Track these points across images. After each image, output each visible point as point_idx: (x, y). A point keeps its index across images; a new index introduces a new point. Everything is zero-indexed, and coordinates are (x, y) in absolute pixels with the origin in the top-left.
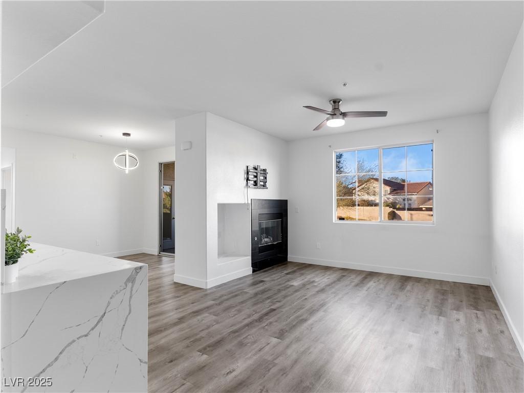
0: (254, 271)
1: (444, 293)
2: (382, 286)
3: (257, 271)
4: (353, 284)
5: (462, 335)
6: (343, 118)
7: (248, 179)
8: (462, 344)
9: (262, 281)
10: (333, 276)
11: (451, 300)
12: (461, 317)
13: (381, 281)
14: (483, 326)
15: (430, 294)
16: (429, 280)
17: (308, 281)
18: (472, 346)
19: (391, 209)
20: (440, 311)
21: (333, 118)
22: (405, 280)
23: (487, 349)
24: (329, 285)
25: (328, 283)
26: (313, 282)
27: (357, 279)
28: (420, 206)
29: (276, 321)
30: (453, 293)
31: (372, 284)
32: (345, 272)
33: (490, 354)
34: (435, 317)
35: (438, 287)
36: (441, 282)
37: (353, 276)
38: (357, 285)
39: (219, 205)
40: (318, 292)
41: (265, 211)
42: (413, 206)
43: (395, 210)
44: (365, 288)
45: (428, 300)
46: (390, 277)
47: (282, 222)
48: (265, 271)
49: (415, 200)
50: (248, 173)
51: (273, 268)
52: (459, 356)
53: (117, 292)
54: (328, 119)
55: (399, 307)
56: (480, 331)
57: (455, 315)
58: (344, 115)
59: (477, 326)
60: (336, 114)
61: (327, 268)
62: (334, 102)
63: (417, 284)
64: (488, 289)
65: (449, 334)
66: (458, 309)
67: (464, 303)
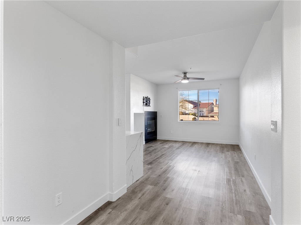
0: (146, 143)
1: (223, 147)
2: (200, 146)
3: (147, 143)
4: (189, 146)
5: (230, 157)
6: (188, 80)
7: (144, 102)
8: (230, 159)
9: (152, 146)
10: (180, 144)
11: (225, 149)
12: (229, 154)
13: (199, 145)
14: (236, 155)
15: (218, 148)
16: (217, 144)
17: (171, 146)
18: (233, 159)
19: (194, 116)
20: (222, 152)
21: (184, 80)
22: (208, 144)
23: (237, 160)
24: (180, 147)
25: (179, 146)
26: (173, 146)
27: (190, 144)
28: (208, 115)
29: (167, 157)
30: (226, 147)
31: (196, 146)
32: (184, 143)
33: (238, 161)
34: (221, 154)
35: (220, 146)
36: (222, 144)
37: (188, 144)
38: (191, 146)
39: (134, 113)
40: (177, 149)
41: (149, 117)
42: (204, 115)
43: (196, 117)
44: (194, 147)
45: (218, 150)
46: (202, 143)
47: (155, 121)
48: (150, 143)
49: (205, 112)
50: (144, 100)
51: (153, 142)
52: (229, 161)
53: (139, 139)
54: (182, 80)
55: (208, 152)
56: (235, 156)
57: (227, 153)
58: (188, 78)
59: (234, 155)
60: (185, 78)
61: (176, 141)
62: (185, 73)
63: (213, 145)
64: (238, 146)
65: (226, 157)
66: (228, 151)
67: (230, 150)
